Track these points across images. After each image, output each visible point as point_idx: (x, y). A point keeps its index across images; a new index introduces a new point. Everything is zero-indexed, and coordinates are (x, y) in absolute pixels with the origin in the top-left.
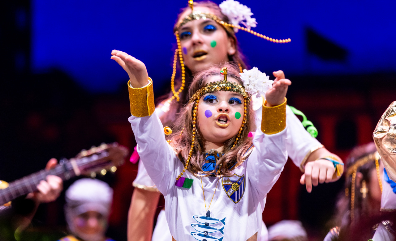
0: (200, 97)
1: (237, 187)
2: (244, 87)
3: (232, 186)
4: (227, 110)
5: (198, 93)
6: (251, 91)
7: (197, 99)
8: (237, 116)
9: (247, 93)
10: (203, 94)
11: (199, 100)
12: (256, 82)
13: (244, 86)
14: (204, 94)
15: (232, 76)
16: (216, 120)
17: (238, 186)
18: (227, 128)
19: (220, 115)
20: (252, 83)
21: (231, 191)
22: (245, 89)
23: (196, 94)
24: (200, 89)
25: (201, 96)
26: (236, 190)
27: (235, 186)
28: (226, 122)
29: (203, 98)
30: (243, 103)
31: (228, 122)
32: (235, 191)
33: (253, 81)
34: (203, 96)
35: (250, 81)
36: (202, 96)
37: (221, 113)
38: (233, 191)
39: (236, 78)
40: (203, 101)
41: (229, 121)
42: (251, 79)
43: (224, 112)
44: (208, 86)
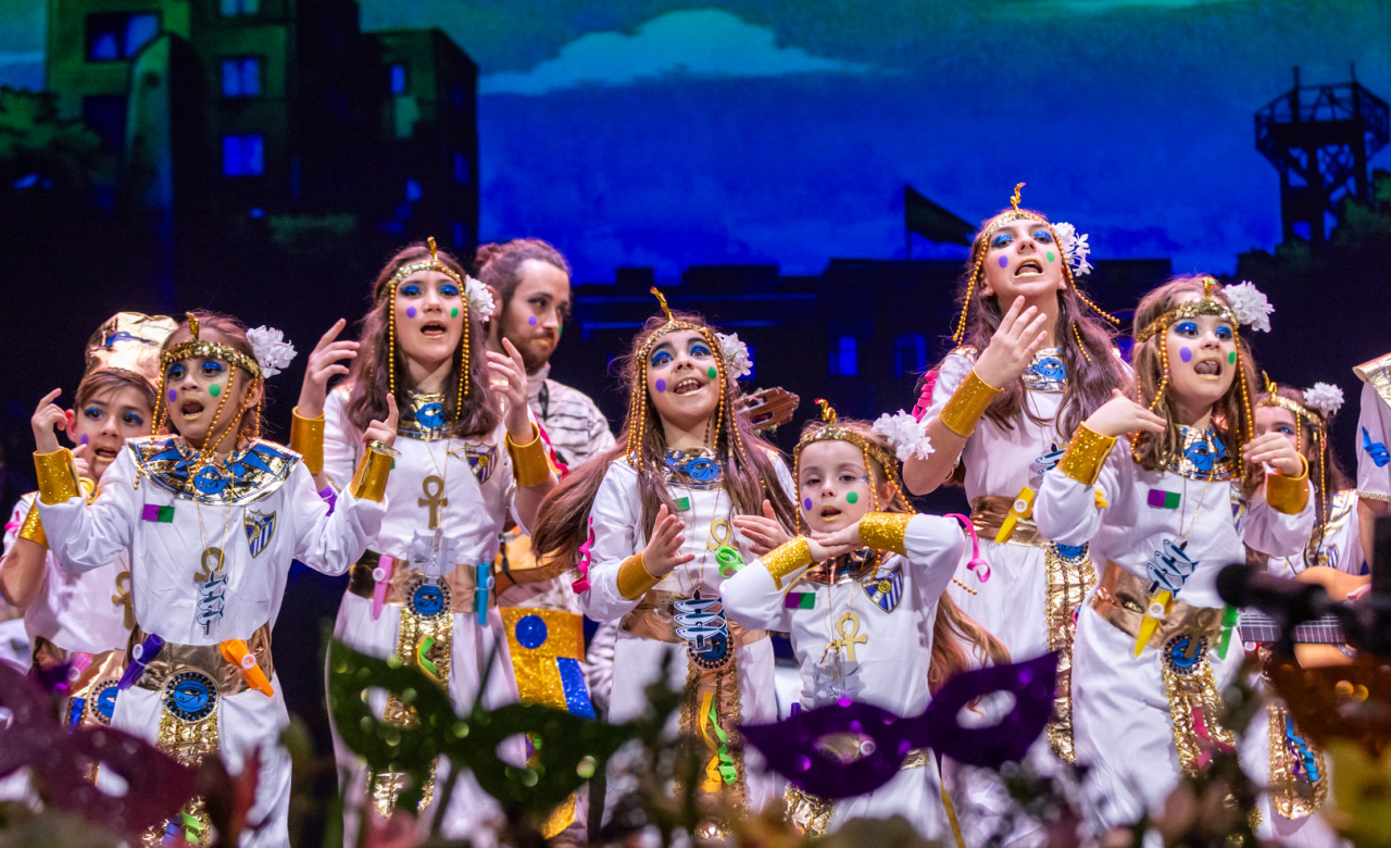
0: (1167, 327)
4: (1216, 347)
5: (1161, 320)
7: (1161, 329)
9: (1239, 320)
10: (1173, 321)
11: (1165, 330)
12: (1251, 304)
13: (1234, 309)
14: (1175, 321)
20: (1245, 306)
22: (1235, 314)
23: (1158, 322)
24: (1165, 313)
29: (1174, 327)
34: (1174, 324)
36: (1170, 325)
39: (1221, 297)
40: (1173, 332)
44: (1181, 309)
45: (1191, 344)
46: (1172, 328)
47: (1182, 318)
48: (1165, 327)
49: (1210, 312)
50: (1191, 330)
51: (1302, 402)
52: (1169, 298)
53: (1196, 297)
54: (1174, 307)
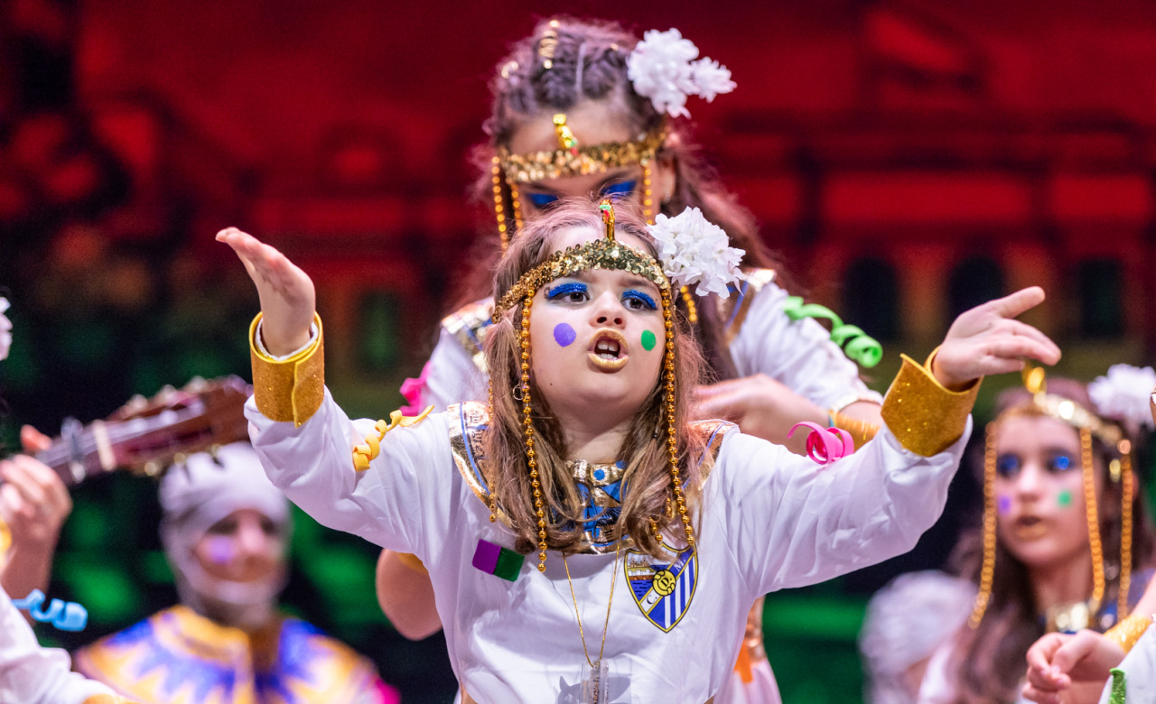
0: (536, 291)
1: (670, 582)
2: (660, 263)
3: (655, 582)
4: (618, 321)
5: (528, 279)
6: (681, 273)
7: (525, 296)
8: (647, 342)
9: (670, 278)
10: (546, 281)
11: (532, 297)
12: (696, 247)
13: (661, 258)
14: (549, 281)
15: (629, 229)
16: (589, 350)
17: (673, 581)
18: (620, 372)
19: (600, 333)
20: (684, 250)
21: (653, 596)
22: (664, 268)
23: (524, 282)
24: (535, 268)
25: (538, 286)
26: (665, 593)
27: (662, 582)
28: (616, 354)
29: (547, 292)
30: (661, 308)
31: (621, 354)
32: (664, 596)
33: (688, 245)
34: (546, 286)
35: (678, 246)
36: (541, 286)
37: (603, 328)
38: (658, 596)
39: (639, 237)
40: (545, 300)
41: (626, 353)
42: (683, 239)
43: (609, 325)
44: (561, 259)
45: (577, 318)
46: (541, 293)
47: (561, 275)
48: (531, 291)
49: (609, 263)
50: (576, 294)
51: (1091, 407)
52: (542, 241)
53: (588, 234)
54: (549, 257)
